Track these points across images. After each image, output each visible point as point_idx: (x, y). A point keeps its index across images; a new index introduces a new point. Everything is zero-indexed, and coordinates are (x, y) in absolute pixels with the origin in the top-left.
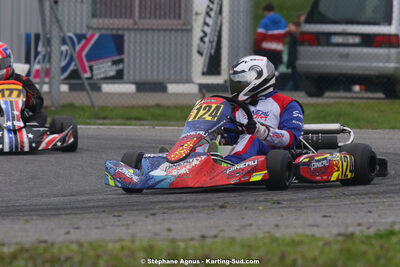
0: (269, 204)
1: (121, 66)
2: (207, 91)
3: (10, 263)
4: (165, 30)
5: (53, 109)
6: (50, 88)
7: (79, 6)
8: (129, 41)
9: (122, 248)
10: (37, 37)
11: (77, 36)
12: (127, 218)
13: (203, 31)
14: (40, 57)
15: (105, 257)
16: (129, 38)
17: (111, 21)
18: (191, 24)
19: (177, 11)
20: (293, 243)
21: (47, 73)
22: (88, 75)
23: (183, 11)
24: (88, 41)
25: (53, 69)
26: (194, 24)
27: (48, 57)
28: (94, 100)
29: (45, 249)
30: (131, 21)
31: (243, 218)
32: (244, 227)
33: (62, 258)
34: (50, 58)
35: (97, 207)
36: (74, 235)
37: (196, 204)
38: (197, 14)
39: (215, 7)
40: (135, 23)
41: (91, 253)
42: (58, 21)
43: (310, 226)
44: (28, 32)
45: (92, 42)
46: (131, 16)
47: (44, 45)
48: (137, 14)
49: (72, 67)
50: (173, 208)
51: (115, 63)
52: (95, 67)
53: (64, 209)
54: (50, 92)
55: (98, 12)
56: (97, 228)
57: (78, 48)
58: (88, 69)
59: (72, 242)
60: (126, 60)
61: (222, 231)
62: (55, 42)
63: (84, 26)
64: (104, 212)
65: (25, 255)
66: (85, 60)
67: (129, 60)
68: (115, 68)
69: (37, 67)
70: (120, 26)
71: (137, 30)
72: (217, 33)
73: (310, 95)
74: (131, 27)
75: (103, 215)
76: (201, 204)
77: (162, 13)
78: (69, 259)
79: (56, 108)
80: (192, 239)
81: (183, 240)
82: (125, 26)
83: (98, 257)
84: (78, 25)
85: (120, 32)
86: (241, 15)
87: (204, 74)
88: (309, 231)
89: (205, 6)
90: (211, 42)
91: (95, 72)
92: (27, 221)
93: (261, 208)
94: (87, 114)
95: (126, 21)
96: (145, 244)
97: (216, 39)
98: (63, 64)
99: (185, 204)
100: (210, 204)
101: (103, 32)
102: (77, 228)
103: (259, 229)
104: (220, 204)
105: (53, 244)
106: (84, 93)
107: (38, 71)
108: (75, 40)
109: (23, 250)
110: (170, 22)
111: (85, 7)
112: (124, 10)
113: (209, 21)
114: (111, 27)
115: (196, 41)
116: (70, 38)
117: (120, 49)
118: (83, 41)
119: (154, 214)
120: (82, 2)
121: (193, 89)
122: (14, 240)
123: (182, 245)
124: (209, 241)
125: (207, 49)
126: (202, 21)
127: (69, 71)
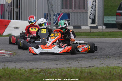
0: (107, 58)
1: (69, 22)
2: (92, 28)
3: (39, 74)
4: (81, 12)
7: (58, 6)
8: (71, 15)
9: (68, 70)
11: (57, 14)
12: (70, 62)
13: (91, 12)
14: (48, 19)
15: (64, 72)
17: (67, 10)
18: (88, 11)
20: (113, 68)
21: (50, 24)
23: (85, 7)
27: (50, 20)
29: (48, 70)
30: (72, 10)
31: (101, 62)
32: (101, 64)
33: (53, 72)
35: (63, 59)
37: (88, 58)
38: (89, 8)
39: (94, 6)
40: (73, 11)
41: (60, 71)
42: (53, 10)
43: (118, 64)
44: (45, 13)
45: (62, 16)
47: (49, 16)
48: (73, 8)
49: (56, 22)
50: (82, 59)
53: (54, 59)
54: (51, 28)
55: (63, 8)
56: (62, 64)
57: (58, 17)
59: (55, 68)
60: (71, 20)
61: (95, 65)
62: (52, 16)
63: (60, 11)
65: (43, 72)
66: (60, 20)
70: (69, 11)
71: (73, 12)
72: (94, 13)
73: (119, 29)
75: (64, 61)
76: (90, 58)
77: (80, 8)
78: (54, 72)
80: (87, 67)
81: (84, 68)
83: (62, 72)
84: (58, 11)
85: (69, 13)
86: (101, 8)
87: (91, 24)
88: (118, 65)
89: (91, 6)
90: (93, 15)
92: (44, 62)
93: (105, 59)
96: (74, 69)
98: (54, 21)
99: (86, 58)
100: (92, 58)
101: (65, 13)
102: (57, 64)
103: (105, 65)
104: (95, 58)
105: (50, 69)
109: (42, 70)
110: (82, 10)
112: (70, 7)
113: (92, 10)
115: (89, 15)
116: (56, 14)
117: (69, 17)
118: (59, 15)
119: (77, 61)
120: (59, 5)
121: (88, 28)
122: (40, 68)
124: (91, 68)
125: (92, 17)
126: (90, 10)
127: (55, 23)
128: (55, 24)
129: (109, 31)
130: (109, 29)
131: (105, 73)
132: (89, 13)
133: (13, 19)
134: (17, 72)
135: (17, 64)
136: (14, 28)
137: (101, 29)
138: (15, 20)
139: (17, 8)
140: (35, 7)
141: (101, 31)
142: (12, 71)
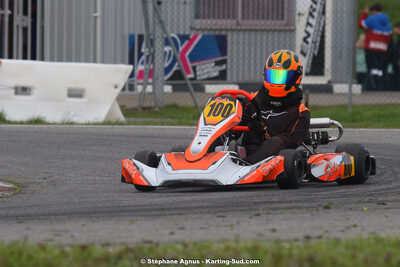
0: (373, 205)
1: (224, 67)
2: (311, 91)
3: (116, 263)
4: (268, 31)
5: (157, 109)
6: (154, 88)
7: (182, 8)
8: (232, 42)
9: (227, 249)
10: (141, 38)
11: (179, 36)
12: (231, 219)
13: (306, 32)
14: (143, 58)
16: (232, 39)
17: (214, 22)
18: (294, 25)
19: (280, 11)
21: (151, 74)
22: (191, 76)
23: (286, 12)
24: (191, 41)
25: (156, 70)
26: (297, 24)
27: (151, 58)
28: (198, 101)
29: (150, 250)
30: (234, 22)
31: (347, 219)
32: (348, 228)
34: (153, 58)
35: (202, 207)
36: (179, 236)
37: (301, 205)
38: (300, 14)
39: (318, 7)
40: (238, 24)
41: (196, 253)
42: (161, 22)
44: (132, 32)
45: (195, 42)
46: (234, 17)
47: (147, 46)
48: (240, 15)
49: (175, 68)
50: (277, 209)
51: (218, 63)
52: (198, 68)
53: (168, 209)
54: (154, 92)
55: (201, 13)
56: (202, 228)
57: (181, 49)
58: (191, 69)
59: (176, 242)
60: (229, 61)
61: (327, 232)
62: (159, 43)
63: (187, 27)
64: (208, 212)
65: (131, 255)
66: (188, 60)
67: (232, 61)
68: (218, 68)
69: (141, 67)
70: (223, 27)
71: (240, 30)
72: (320, 34)
74: (234, 27)
75: (207, 216)
76: (305, 205)
77: (265, 13)
79: (160, 108)
80: (297, 240)
81: (287, 241)
82: (228, 27)
83: (203, 257)
84: (181, 26)
85: (223, 33)
86: (345, 15)
87: (306, 74)
89: (308, 6)
90: (314, 42)
91: (198, 73)
92: (132, 221)
93: (365, 209)
94: (191, 115)
95: (229, 21)
96: (249, 244)
97: (319, 39)
98: (167, 65)
99: (290, 205)
100: (315, 205)
101: (206, 33)
102: (182, 228)
103: (363, 230)
104: (324, 205)
105: (157, 244)
106: (188, 94)
107: (141, 72)
108: (179, 41)
109: (128, 250)
110: (273, 22)
111: (188, 8)
112: (226, 11)
113: (312, 21)
114: (214, 27)
115: (299, 41)
116: (173, 38)
117: (223, 51)
118: (186, 42)
119: (258, 215)
120: (185, 3)
122: (119, 241)
123: (287, 246)
124: (313, 242)
125: (311, 49)
126: (305, 22)
127: (172, 72)
128: (169, 75)
129: (373, 102)
130: (377, 93)
131: (366, 261)
132: (300, 34)
133: (11, 57)
134: (30, 258)
135: (29, 229)
136: (13, 91)
137: (343, 94)
138: (17, 58)
139: (25, 13)
140: (95, 12)
141: (345, 101)
142: (12, 253)
